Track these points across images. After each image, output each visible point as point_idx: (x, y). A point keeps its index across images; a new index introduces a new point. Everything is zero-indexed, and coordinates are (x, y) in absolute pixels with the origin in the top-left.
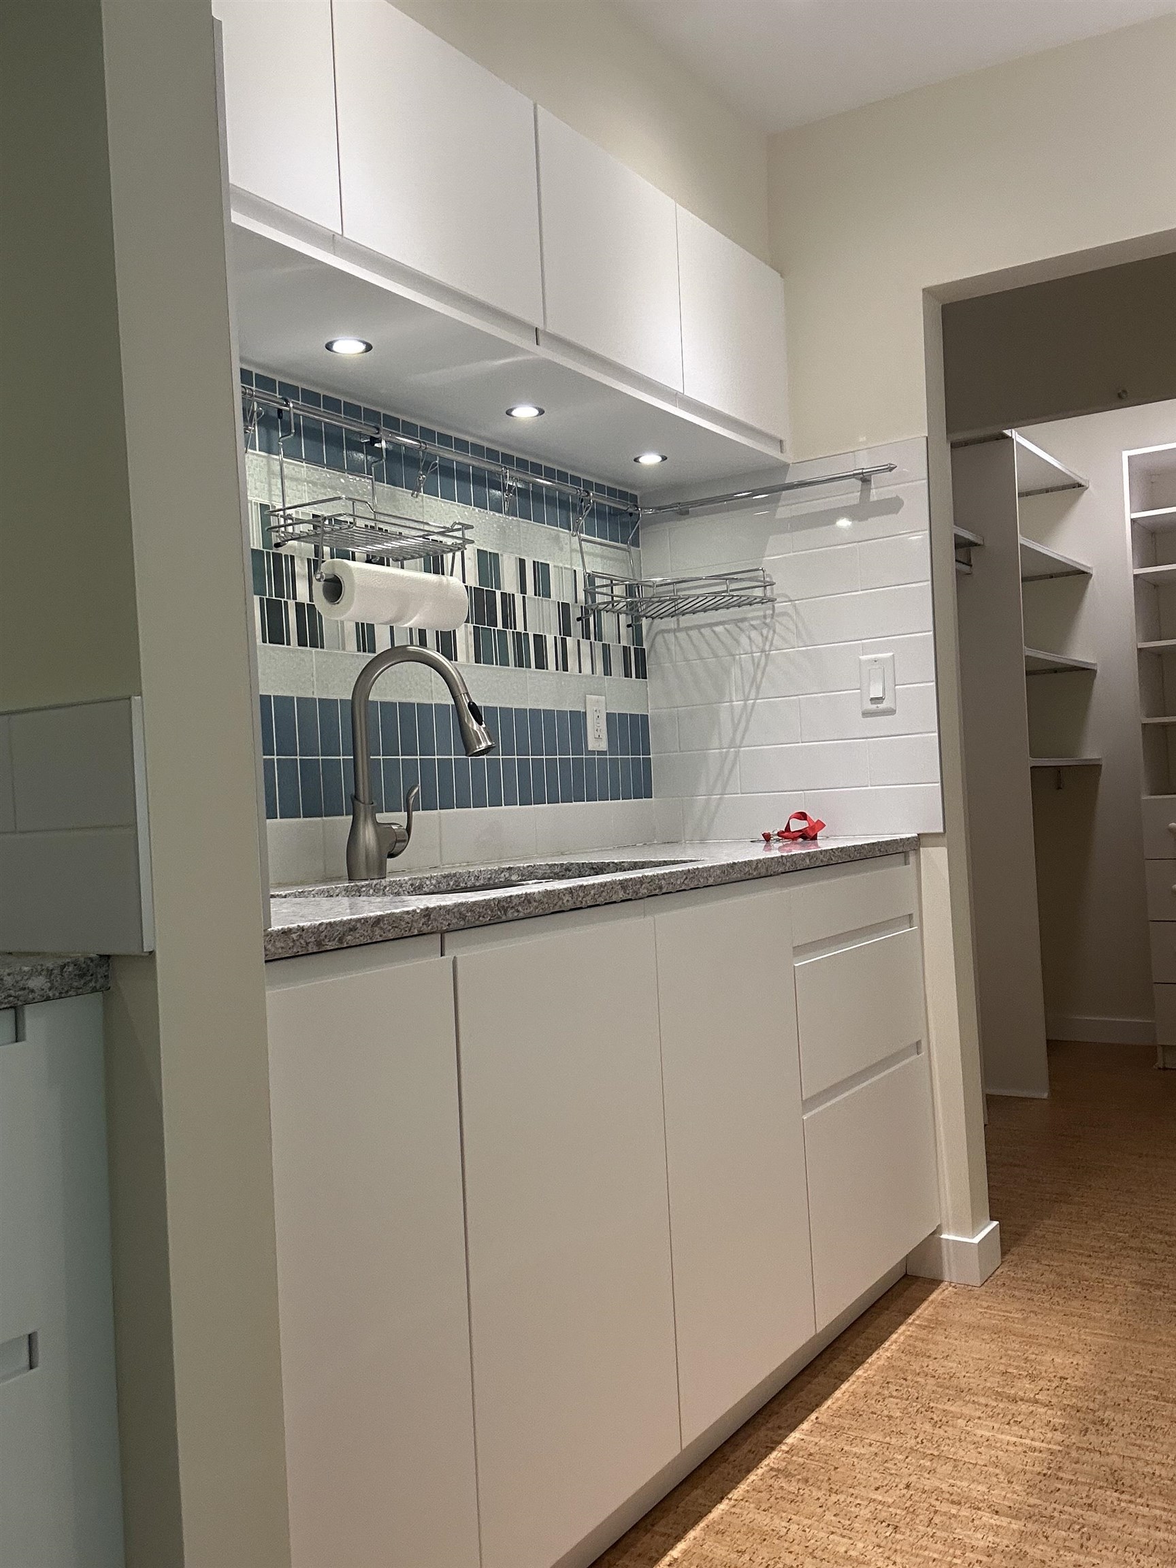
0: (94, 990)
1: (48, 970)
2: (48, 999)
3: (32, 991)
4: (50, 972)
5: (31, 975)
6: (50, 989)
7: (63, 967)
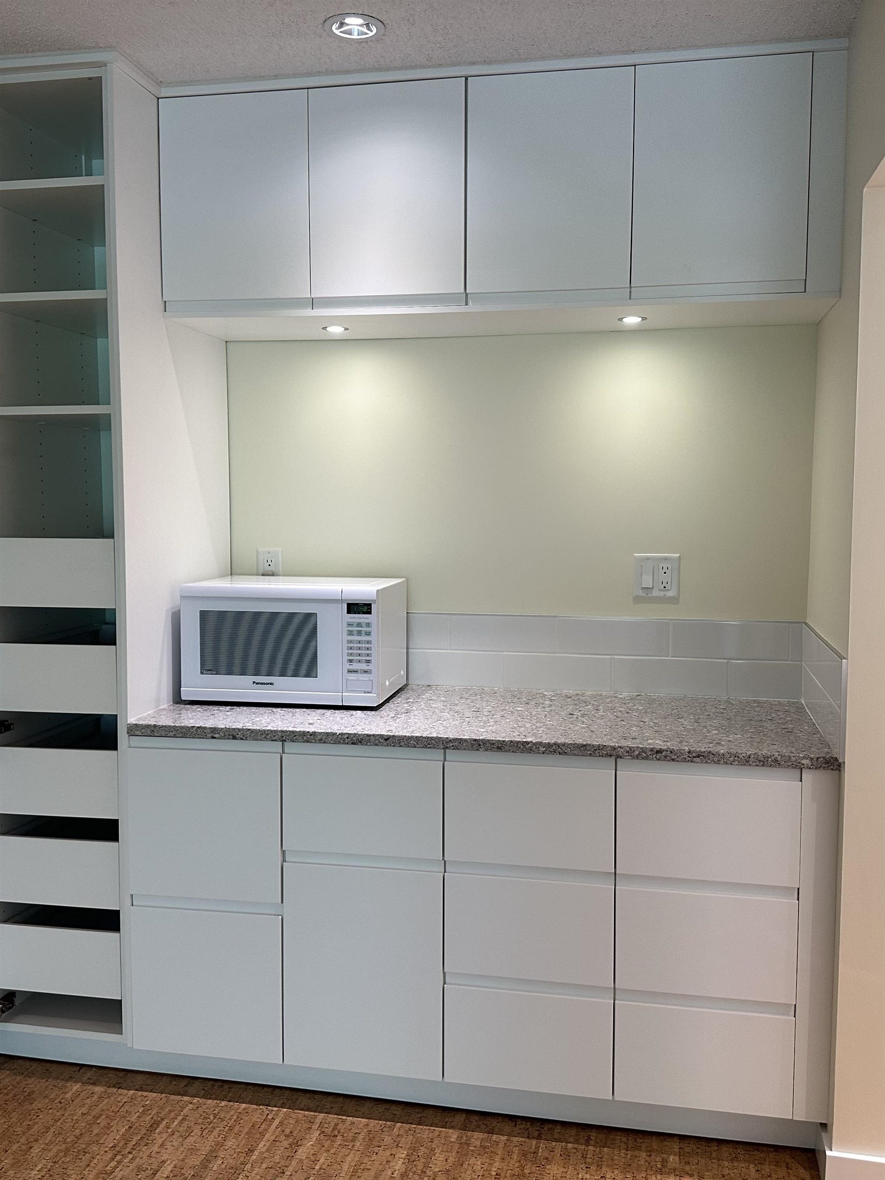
0: (832, 769)
1: (811, 758)
2: (810, 768)
3: (803, 764)
4: (812, 759)
5: (804, 758)
6: (811, 765)
7: (818, 758)
